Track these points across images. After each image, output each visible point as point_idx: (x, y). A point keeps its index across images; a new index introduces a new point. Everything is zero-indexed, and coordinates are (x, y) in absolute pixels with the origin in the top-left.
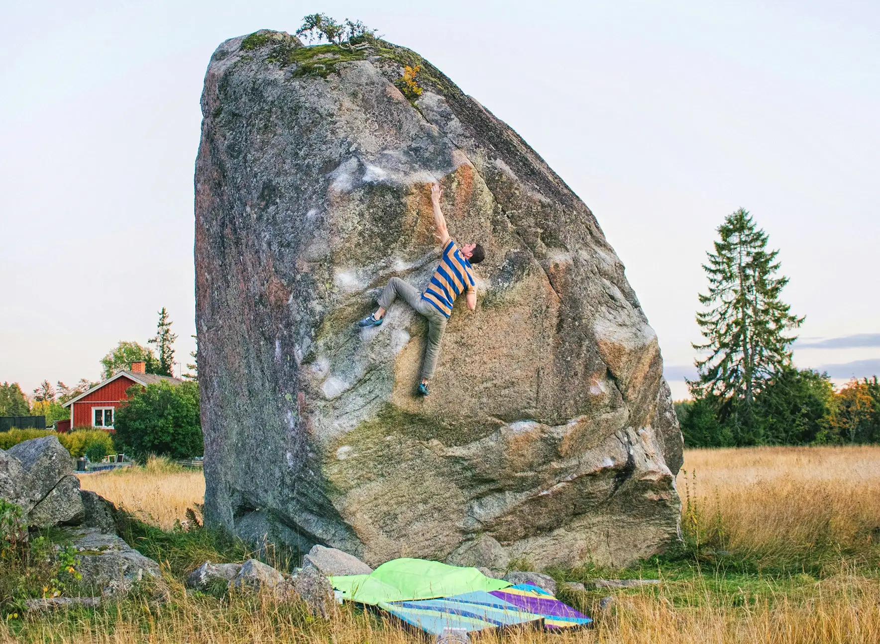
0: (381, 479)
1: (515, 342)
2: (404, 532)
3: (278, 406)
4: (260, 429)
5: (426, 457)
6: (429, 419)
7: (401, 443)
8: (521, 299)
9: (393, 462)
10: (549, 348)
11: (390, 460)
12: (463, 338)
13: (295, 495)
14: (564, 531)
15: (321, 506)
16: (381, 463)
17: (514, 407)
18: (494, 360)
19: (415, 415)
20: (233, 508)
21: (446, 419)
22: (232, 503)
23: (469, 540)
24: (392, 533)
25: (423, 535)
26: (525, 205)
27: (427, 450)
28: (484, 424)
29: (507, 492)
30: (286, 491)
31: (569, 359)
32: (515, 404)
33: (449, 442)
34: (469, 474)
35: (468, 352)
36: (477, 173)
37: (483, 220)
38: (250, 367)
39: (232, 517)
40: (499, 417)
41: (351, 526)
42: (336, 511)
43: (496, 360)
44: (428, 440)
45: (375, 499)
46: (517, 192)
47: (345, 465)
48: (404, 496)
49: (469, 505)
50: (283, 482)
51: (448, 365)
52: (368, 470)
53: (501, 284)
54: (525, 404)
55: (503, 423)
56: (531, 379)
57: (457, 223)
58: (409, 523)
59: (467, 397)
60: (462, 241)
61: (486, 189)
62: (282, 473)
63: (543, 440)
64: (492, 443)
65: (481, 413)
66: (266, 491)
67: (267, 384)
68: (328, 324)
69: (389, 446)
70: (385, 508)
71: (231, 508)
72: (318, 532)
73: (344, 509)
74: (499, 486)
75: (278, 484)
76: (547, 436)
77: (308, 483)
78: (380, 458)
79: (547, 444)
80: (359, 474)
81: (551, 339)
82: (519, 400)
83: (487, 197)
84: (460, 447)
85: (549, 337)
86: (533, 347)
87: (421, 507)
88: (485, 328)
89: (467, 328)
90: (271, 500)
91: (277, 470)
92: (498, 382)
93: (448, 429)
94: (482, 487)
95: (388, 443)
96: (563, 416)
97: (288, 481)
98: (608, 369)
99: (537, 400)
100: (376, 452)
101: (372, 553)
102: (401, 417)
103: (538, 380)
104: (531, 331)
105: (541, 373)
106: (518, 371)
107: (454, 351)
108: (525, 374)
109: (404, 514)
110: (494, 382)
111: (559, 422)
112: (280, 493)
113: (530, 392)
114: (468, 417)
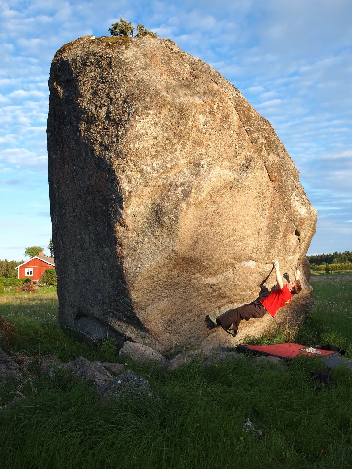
0: (167, 299)
1: (247, 212)
2: (178, 331)
3: (100, 256)
4: (88, 271)
5: (193, 285)
6: (196, 261)
7: (179, 276)
8: (252, 185)
9: (174, 288)
10: (266, 217)
11: (172, 287)
12: (218, 209)
13: (112, 310)
14: (259, 323)
15: (128, 317)
16: (166, 289)
17: (244, 253)
18: (234, 224)
19: (189, 258)
20: (74, 315)
21: (206, 261)
22: (73, 312)
23: (213, 332)
24: (172, 331)
25: (189, 331)
26: (257, 124)
27: (193, 280)
28: (226, 264)
29: (235, 303)
30: (106, 308)
31: (276, 223)
32: (245, 251)
33: (206, 275)
34: (216, 294)
35: (220, 218)
36: (229, 100)
37: (232, 132)
38: (81, 234)
39: (73, 319)
40: (235, 259)
41: (148, 329)
42: (139, 320)
43: (236, 224)
44: (194, 274)
45: (163, 311)
46: (252, 114)
47: (145, 292)
48: (179, 309)
49: (213, 311)
50: (104, 303)
51: (209, 227)
52: (159, 294)
53: (242, 174)
54: (250, 251)
55: (237, 263)
56: (255, 236)
57: (216, 133)
58: (181, 325)
59: (218, 247)
60: (219, 145)
61: (235, 111)
62: (103, 297)
63: (259, 272)
64: (230, 275)
65: (225, 257)
66: (93, 307)
67: (92, 243)
68: (134, 199)
69: (171, 279)
70: (169, 317)
71: (72, 315)
72: (128, 333)
73: (144, 319)
74: (232, 300)
75: (101, 304)
76: (261, 270)
77: (121, 303)
78: (166, 286)
79: (261, 274)
80: (153, 297)
81: (267, 211)
82: (247, 249)
83: (235, 117)
84: (212, 278)
85: (266, 210)
86: (257, 215)
87: (188, 315)
88: (231, 203)
89: (220, 203)
90: (96, 312)
91: (100, 295)
92: (236, 237)
93: (206, 267)
94: (222, 301)
95: (171, 276)
96: (271, 258)
97: (107, 302)
98: (296, 231)
99: (257, 248)
100: (163, 283)
101: (160, 345)
102: (180, 260)
103: (259, 236)
104: (256, 206)
105: (261, 232)
106: (248, 231)
107: (213, 217)
108: (251, 233)
109: (179, 320)
110: (234, 237)
111: (268, 262)
112: (102, 309)
113: (254, 244)
114: (218, 259)
